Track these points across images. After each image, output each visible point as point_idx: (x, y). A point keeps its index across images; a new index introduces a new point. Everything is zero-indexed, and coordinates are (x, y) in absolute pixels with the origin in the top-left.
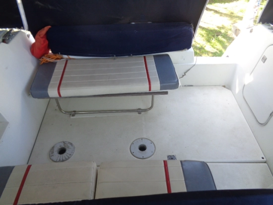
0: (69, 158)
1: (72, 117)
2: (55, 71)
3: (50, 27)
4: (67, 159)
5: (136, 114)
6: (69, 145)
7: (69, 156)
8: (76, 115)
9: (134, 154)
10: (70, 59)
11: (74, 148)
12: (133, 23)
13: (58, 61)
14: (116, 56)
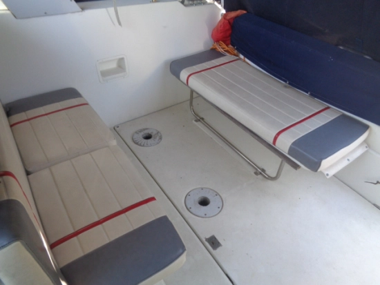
0: (143, 146)
1: (194, 121)
2: (213, 61)
3: (245, 12)
4: (140, 145)
5: (252, 171)
6: (158, 138)
7: (145, 145)
8: (199, 123)
9: (188, 196)
10: (244, 61)
11: (158, 143)
12: (341, 48)
13: (228, 54)
14: (289, 84)
